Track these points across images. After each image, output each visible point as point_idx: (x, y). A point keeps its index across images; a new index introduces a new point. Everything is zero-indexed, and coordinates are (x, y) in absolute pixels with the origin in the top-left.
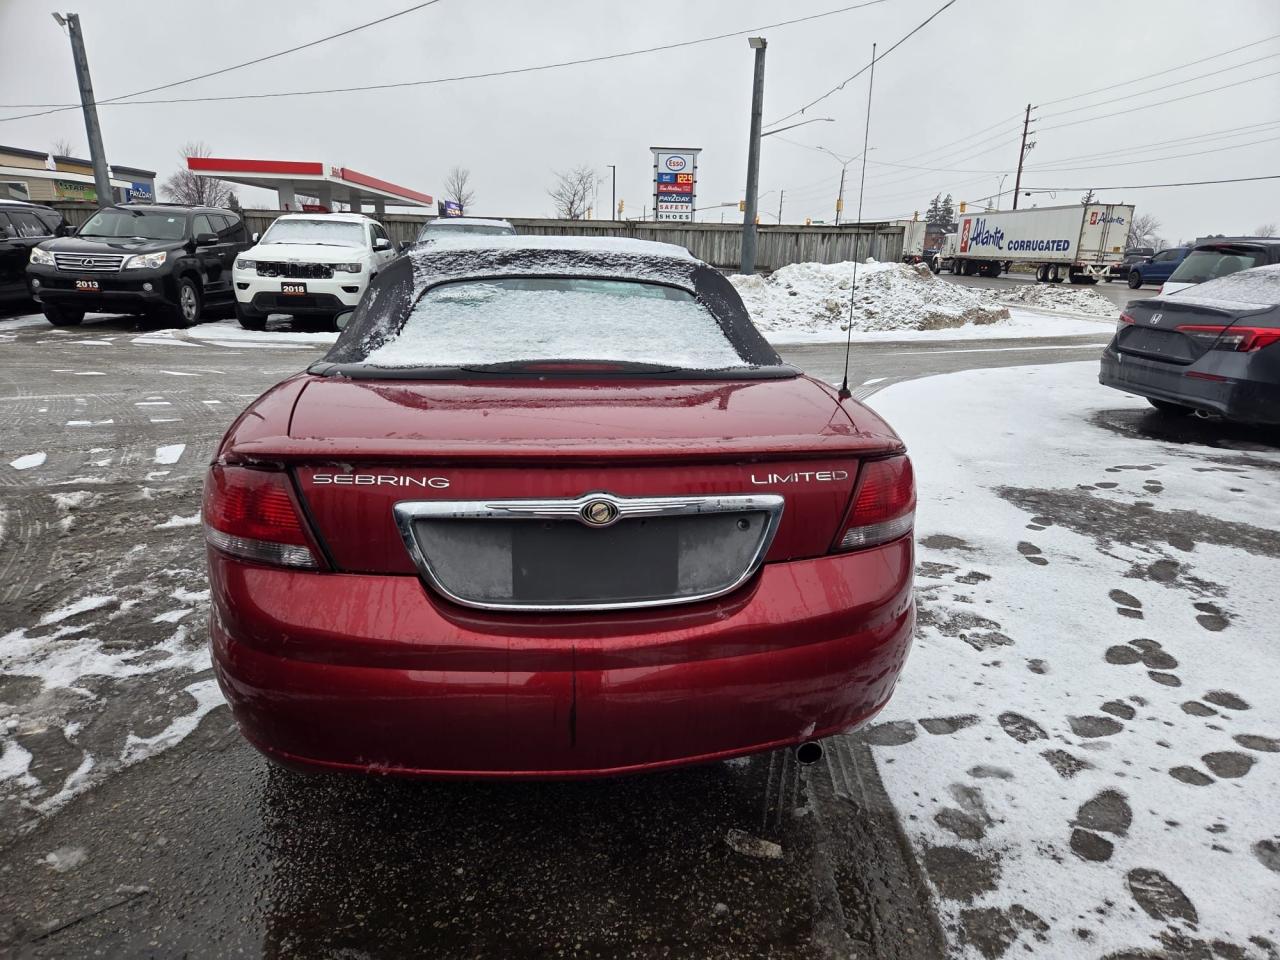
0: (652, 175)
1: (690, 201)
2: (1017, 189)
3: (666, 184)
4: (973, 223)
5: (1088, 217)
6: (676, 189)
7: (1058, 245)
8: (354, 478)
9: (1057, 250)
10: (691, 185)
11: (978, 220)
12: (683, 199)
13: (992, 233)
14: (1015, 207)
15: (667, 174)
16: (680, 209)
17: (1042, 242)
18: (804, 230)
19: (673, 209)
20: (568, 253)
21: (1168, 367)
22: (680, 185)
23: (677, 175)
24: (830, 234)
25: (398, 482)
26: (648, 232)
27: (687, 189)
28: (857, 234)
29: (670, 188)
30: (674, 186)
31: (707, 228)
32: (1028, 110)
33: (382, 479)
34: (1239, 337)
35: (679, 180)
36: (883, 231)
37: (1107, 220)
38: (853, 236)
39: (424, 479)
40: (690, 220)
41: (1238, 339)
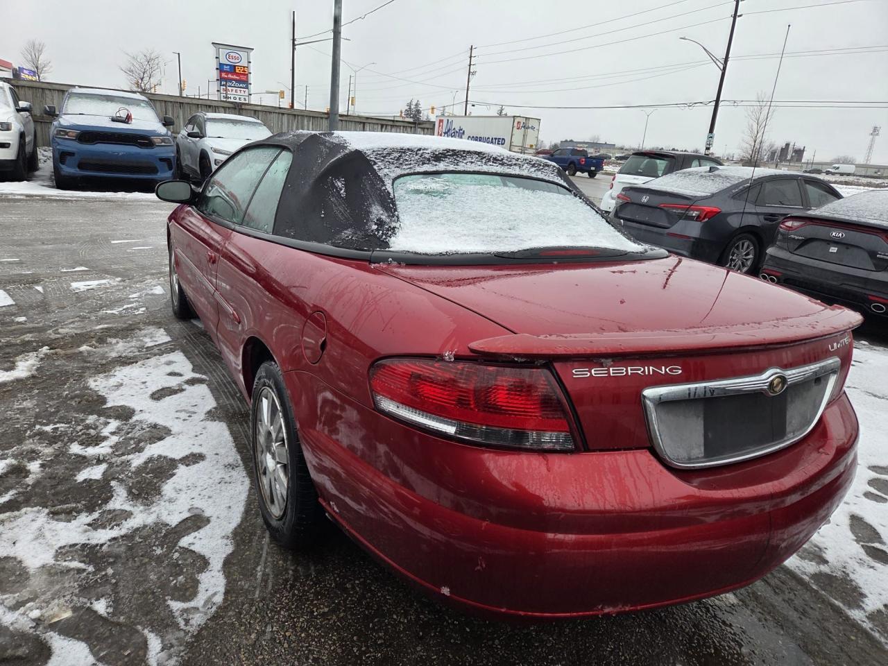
0: (214, 64)
1: (247, 88)
2: (467, 101)
3: (227, 73)
4: (445, 122)
5: (516, 124)
6: (235, 77)
7: (499, 141)
8: (608, 370)
9: (498, 144)
10: (246, 75)
11: (448, 120)
12: (241, 85)
13: (457, 129)
14: (466, 114)
15: (227, 65)
16: (239, 93)
17: (489, 138)
18: (370, 121)
19: (234, 92)
20: (478, 153)
21: (655, 229)
22: (238, 74)
23: (235, 66)
24: (387, 125)
25: (644, 372)
26: (253, 112)
27: (243, 78)
28: (404, 127)
29: (230, 76)
30: (233, 74)
31: (298, 113)
32: (471, 49)
33: (631, 370)
34: (696, 212)
35: (237, 71)
36: (420, 126)
37: (526, 127)
38: (402, 128)
39: (663, 368)
40: (247, 102)
41: (695, 214)
